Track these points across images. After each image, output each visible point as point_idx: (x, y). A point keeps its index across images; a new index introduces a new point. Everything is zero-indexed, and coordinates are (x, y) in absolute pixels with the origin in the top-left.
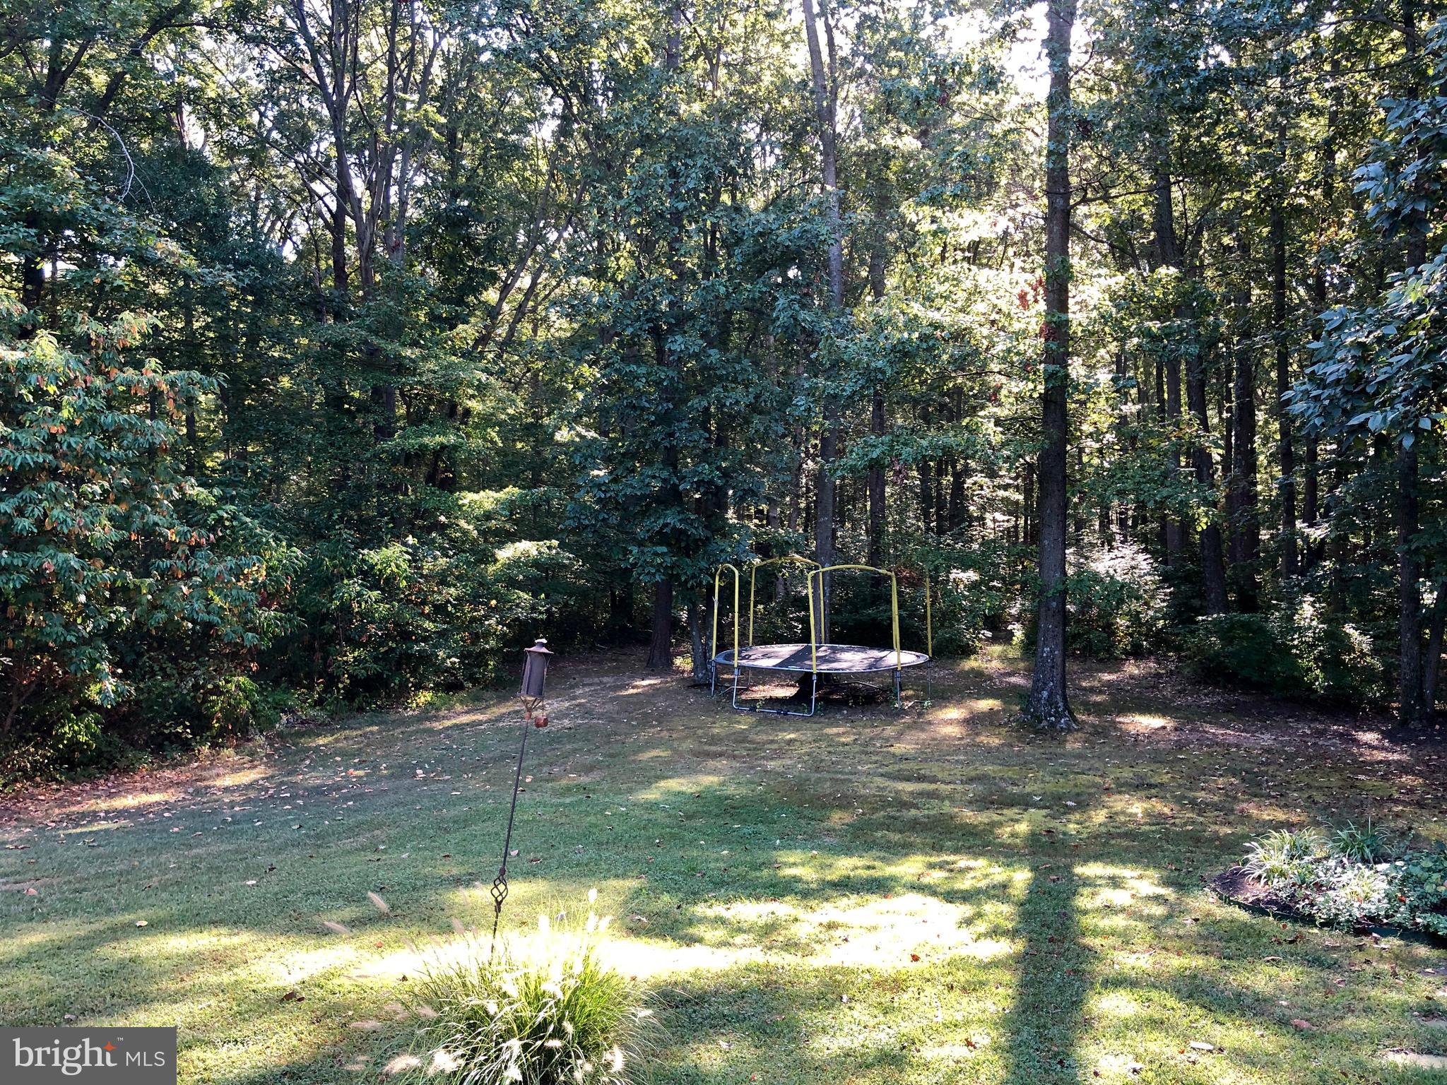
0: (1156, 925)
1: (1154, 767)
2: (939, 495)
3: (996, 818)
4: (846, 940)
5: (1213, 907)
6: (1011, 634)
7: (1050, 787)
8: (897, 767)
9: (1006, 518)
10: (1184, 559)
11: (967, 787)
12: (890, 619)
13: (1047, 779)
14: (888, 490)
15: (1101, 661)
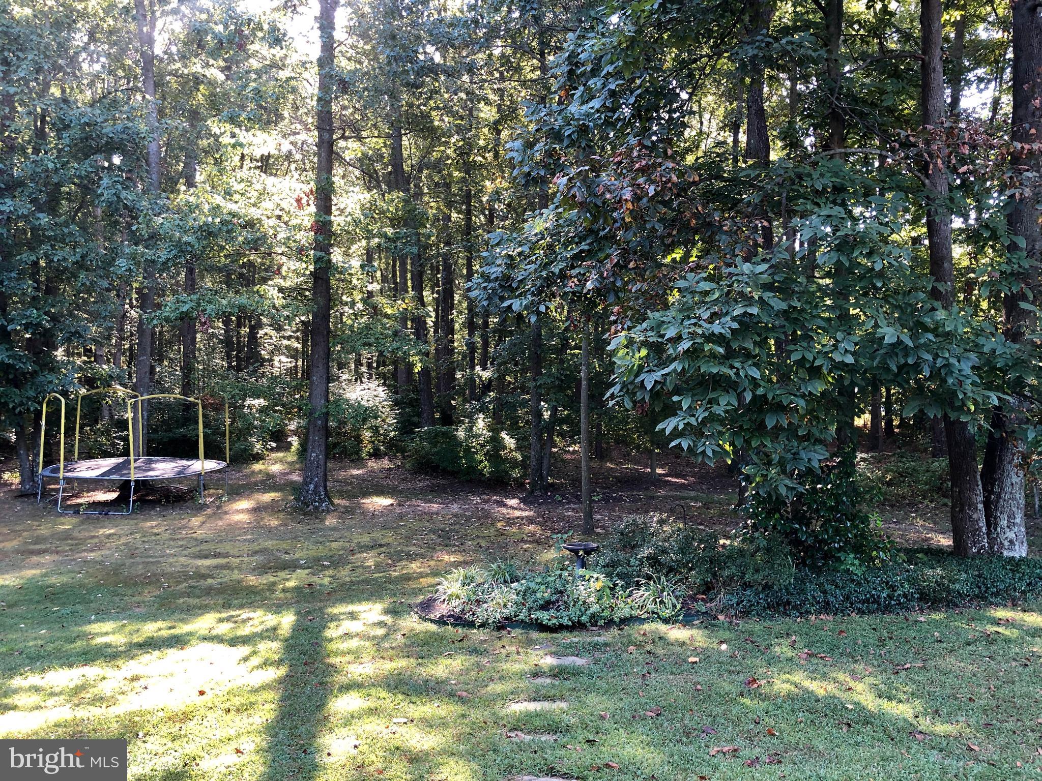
0: (378, 642)
1: (383, 532)
2: (239, 342)
3: (272, 579)
4: (146, 688)
5: (415, 625)
6: (290, 444)
7: (312, 553)
8: (198, 549)
9: (289, 360)
10: (409, 391)
11: (252, 558)
12: (198, 436)
13: (311, 547)
14: (198, 336)
15: (352, 461)
